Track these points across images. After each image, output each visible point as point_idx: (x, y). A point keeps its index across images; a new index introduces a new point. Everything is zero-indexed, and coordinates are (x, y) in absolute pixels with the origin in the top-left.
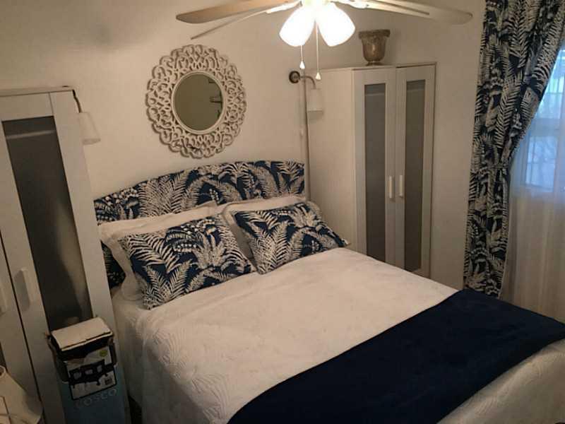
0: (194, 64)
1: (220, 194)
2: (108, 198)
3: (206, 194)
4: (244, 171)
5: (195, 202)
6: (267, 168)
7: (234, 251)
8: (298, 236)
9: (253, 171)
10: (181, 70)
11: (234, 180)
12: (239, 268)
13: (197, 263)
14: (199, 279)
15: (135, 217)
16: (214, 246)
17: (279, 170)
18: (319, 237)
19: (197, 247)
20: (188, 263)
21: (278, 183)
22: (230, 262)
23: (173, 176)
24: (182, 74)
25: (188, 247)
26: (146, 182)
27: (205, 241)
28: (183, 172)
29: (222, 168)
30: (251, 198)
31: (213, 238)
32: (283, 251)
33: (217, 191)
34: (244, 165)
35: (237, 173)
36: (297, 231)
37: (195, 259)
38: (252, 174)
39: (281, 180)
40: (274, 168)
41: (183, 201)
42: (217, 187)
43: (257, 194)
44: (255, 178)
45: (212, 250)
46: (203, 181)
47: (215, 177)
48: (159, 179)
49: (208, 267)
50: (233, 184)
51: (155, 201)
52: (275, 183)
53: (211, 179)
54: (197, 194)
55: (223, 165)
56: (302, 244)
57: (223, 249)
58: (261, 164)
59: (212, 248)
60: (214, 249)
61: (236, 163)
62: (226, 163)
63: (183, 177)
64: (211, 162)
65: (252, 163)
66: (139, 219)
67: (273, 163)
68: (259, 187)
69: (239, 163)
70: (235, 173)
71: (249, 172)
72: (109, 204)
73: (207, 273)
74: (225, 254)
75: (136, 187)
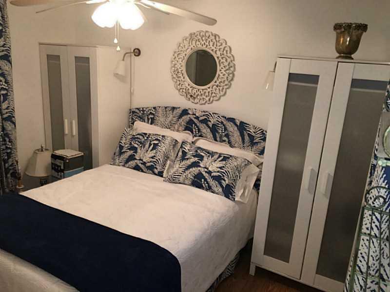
0: (201, 43)
1: (199, 130)
2: (141, 109)
3: (190, 127)
4: (218, 121)
5: (183, 129)
6: (236, 125)
7: (159, 159)
8: (195, 170)
9: (225, 123)
10: (192, 46)
11: (210, 125)
12: (155, 170)
13: (135, 154)
14: (132, 163)
15: (151, 124)
16: (149, 150)
17: (245, 130)
18: (210, 180)
19: (141, 147)
20: (132, 152)
21: (243, 139)
22: (153, 164)
23: (174, 108)
24: (191, 49)
25: (138, 145)
26: (160, 107)
27: (147, 146)
28: (179, 108)
29: (203, 113)
30: (220, 142)
31: (152, 146)
32: (180, 174)
33: (197, 127)
34: (219, 116)
35: (213, 121)
36: (197, 167)
37: (136, 152)
38: (224, 125)
39: (247, 138)
40: (242, 127)
41: (176, 125)
42: (198, 125)
43: (225, 141)
44: (226, 129)
45: (147, 152)
46: (189, 117)
47: (197, 118)
48: (166, 108)
49: (140, 160)
50: (209, 127)
51: (162, 119)
52: (240, 138)
53: (195, 118)
54: (185, 124)
55: (204, 112)
56: (194, 177)
57: (153, 155)
58: (232, 120)
59: (147, 151)
60: (148, 152)
61: (213, 114)
62: (207, 112)
63: (179, 111)
64: (197, 108)
65: (225, 118)
66: (152, 126)
67: (242, 123)
68: (227, 136)
69: (215, 114)
70: (212, 120)
71: (222, 123)
72: (142, 112)
73: (138, 162)
74: (152, 158)
75: (154, 108)
